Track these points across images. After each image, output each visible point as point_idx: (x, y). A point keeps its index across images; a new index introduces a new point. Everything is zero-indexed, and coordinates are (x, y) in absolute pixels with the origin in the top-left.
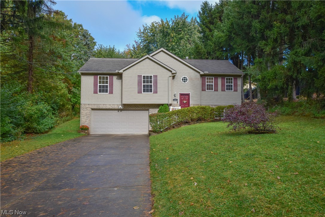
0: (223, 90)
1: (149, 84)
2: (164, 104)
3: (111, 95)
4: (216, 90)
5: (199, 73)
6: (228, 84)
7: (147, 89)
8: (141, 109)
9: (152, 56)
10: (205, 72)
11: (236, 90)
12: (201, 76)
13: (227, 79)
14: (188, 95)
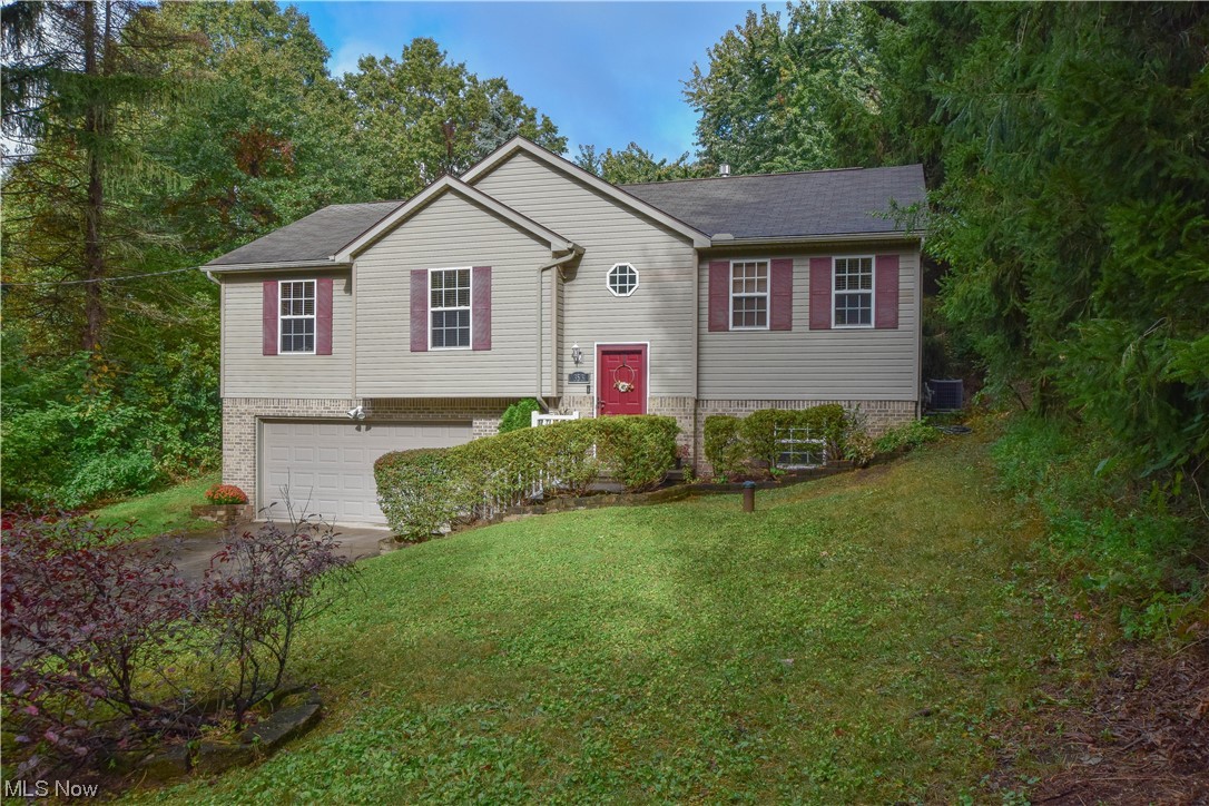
0: (818, 324)
1: (457, 308)
2: (520, 399)
3: (323, 360)
4: (783, 324)
5: (690, 241)
6: (846, 291)
7: (450, 331)
8: (440, 418)
9: (471, 184)
10: (716, 237)
11: (889, 323)
12: (703, 255)
13: (840, 266)
14: (637, 353)
